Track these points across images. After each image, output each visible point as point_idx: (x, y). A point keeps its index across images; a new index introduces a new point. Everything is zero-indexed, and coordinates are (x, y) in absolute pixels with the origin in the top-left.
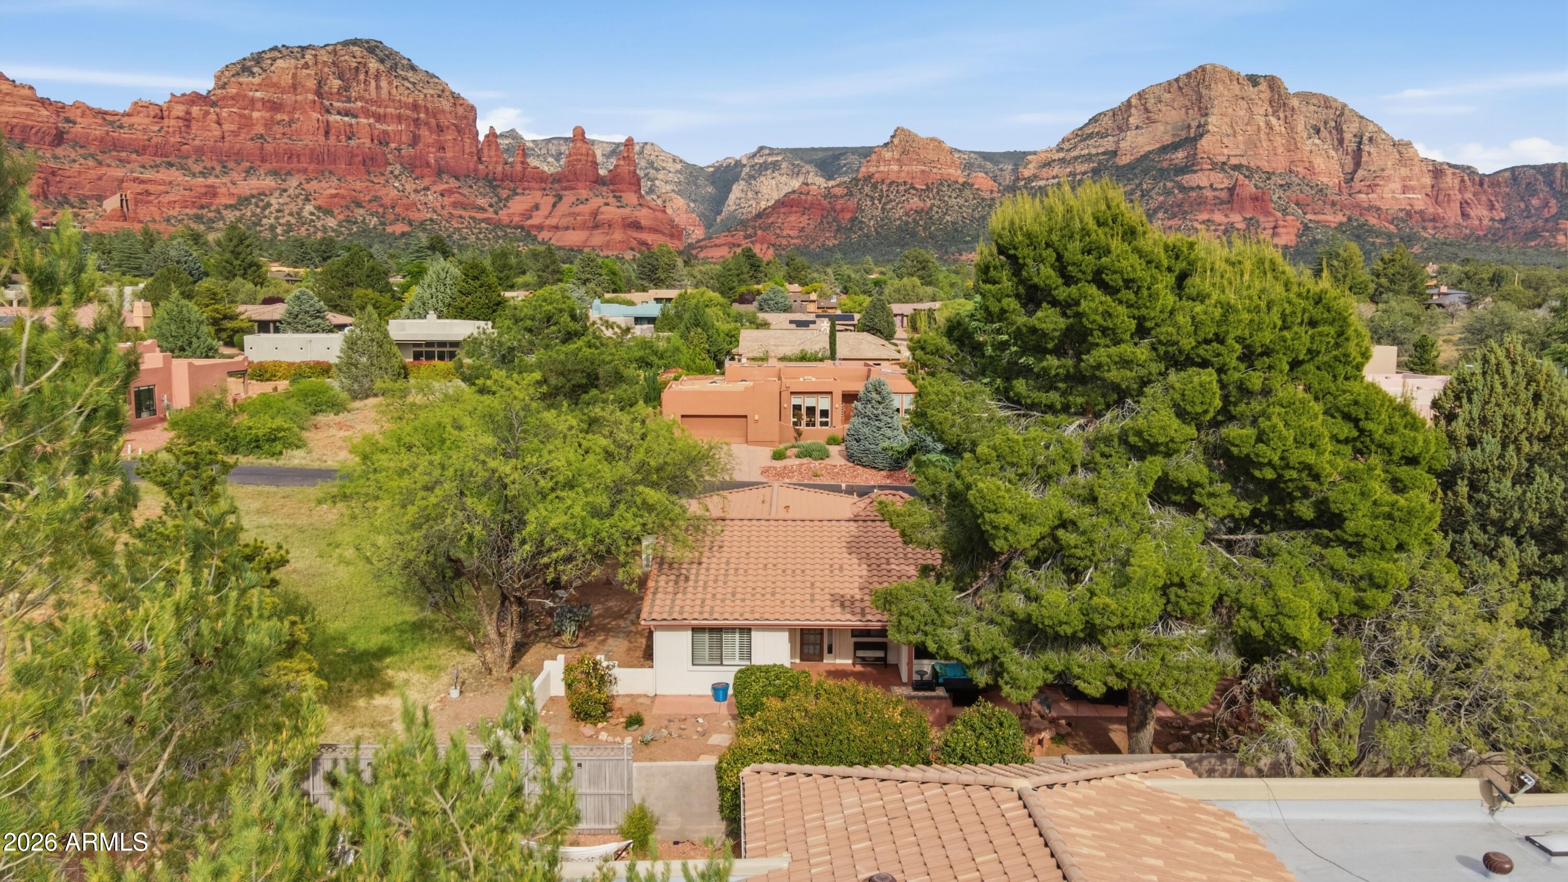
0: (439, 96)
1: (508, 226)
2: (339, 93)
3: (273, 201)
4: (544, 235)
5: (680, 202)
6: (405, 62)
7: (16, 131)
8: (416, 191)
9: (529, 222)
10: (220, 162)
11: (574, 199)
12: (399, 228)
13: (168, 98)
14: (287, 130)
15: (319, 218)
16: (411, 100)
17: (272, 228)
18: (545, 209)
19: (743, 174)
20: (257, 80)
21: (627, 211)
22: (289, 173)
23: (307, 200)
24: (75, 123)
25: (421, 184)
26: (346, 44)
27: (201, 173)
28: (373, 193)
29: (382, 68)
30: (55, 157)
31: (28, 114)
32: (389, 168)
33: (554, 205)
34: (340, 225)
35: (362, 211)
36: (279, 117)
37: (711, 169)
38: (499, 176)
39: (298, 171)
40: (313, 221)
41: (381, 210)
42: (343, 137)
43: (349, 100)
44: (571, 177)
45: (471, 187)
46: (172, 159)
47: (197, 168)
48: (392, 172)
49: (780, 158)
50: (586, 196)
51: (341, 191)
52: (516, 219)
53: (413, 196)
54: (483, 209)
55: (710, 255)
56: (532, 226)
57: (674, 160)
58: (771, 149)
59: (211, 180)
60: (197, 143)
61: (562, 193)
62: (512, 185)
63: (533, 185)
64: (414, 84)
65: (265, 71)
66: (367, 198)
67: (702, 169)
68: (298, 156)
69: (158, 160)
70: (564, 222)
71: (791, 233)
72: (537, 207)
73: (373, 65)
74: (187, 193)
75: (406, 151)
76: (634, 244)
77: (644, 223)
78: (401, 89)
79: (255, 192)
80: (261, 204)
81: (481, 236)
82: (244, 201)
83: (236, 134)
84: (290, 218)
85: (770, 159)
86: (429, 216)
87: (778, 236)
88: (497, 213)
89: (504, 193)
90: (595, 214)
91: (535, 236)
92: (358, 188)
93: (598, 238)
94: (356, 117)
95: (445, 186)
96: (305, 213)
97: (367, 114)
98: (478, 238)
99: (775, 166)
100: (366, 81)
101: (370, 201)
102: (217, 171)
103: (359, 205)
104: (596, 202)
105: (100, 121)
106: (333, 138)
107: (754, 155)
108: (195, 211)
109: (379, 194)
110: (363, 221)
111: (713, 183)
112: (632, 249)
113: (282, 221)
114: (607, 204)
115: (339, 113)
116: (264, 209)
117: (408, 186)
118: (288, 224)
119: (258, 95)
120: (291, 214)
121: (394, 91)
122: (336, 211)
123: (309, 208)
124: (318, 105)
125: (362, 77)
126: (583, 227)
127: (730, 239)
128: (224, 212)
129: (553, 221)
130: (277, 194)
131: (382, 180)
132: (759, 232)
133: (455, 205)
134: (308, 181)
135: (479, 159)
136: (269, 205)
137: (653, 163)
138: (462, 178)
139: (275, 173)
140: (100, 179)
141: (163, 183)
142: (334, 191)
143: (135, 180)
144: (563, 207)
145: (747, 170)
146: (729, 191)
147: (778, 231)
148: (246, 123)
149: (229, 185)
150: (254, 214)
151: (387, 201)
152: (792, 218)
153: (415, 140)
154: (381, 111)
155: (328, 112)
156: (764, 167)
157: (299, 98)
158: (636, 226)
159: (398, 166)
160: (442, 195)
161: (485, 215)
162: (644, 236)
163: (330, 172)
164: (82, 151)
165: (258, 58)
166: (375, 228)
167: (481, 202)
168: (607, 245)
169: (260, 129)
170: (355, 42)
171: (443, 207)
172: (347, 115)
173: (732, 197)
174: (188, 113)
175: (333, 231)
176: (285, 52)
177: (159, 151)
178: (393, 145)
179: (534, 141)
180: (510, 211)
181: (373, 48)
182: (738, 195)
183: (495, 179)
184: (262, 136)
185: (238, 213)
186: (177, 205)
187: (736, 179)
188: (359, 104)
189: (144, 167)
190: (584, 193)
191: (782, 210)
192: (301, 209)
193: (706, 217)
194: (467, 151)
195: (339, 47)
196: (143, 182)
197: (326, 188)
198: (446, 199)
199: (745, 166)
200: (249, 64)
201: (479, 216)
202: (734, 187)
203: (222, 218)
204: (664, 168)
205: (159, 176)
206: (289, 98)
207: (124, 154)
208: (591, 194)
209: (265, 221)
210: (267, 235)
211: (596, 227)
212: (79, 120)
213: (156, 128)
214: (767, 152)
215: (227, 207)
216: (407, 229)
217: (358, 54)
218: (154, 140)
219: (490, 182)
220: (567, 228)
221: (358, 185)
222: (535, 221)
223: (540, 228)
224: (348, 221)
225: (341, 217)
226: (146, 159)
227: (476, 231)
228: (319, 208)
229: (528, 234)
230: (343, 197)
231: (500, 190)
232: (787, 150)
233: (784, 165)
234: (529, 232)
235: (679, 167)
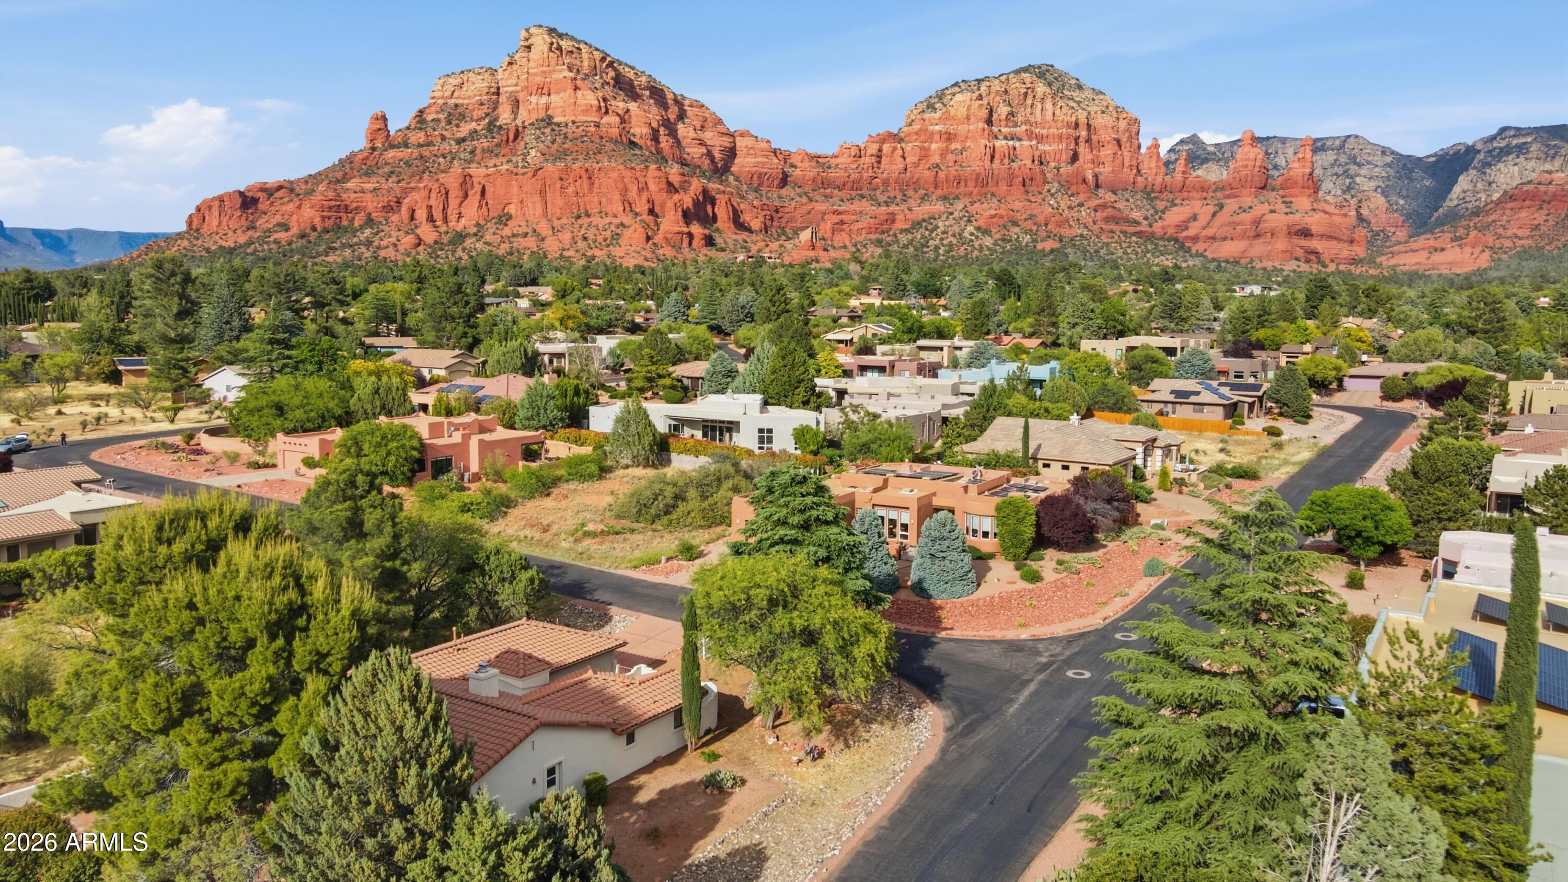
0: (1103, 112)
1: (1162, 238)
2: (1007, 119)
3: (940, 224)
4: (1199, 247)
5: (1380, 201)
6: (1073, 82)
7: (755, 178)
8: (1070, 208)
9: (1185, 234)
10: (902, 191)
11: (1236, 207)
12: (1049, 245)
13: (866, 138)
14: (959, 158)
15: (977, 237)
16: (1074, 119)
17: (937, 248)
18: (1203, 220)
19: (1476, 161)
20: (938, 115)
21: (1297, 217)
22: (957, 198)
23: (969, 221)
24: (796, 167)
25: (1075, 201)
26: (1017, 72)
27: (886, 202)
28: (1029, 212)
29: (1048, 91)
30: (780, 197)
31: (765, 163)
32: (1047, 187)
33: (1214, 215)
34: (995, 244)
35: (1016, 230)
36: (953, 146)
37: (1433, 159)
38: (1157, 188)
39: (965, 195)
40: (972, 241)
41: (1034, 228)
42: (1006, 161)
43: (1016, 126)
44: (1234, 185)
45: (1128, 200)
46: (865, 192)
47: (882, 198)
48: (1049, 191)
49: (1529, 139)
50: (1249, 204)
51: (1002, 212)
52: (1171, 231)
53: (1066, 212)
54: (1137, 223)
55: (1401, 262)
56: (1187, 238)
57: (1383, 153)
58: (1517, 129)
59: (893, 208)
60: (885, 175)
61: (1223, 201)
62: (1171, 196)
63: (1194, 194)
64: (1079, 103)
65: (945, 105)
66: (1024, 216)
67: (1420, 159)
68: (966, 182)
69: (854, 193)
70: (1221, 233)
71: (1520, 233)
72: (1195, 218)
73: (1041, 88)
74: (872, 221)
75: (1066, 169)
76: (1300, 253)
77: (1314, 230)
78: (1065, 109)
79: (926, 216)
80: (930, 227)
81: (1129, 251)
82: (917, 224)
83: (917, 165)
84: (952, 239)
85: (1515, 142)
86: (1079, 232)
87: (1500, 237)
88: (1151, 226)
89: (1161, 205)
90: (1257, 222)
91: (1189, 248)
92: (1015, 208)
93: (1258, 248)
94: (1020, 140)
95: (1099, 202)
96: (966, 234)
97: (1030, 135)
98: (1125, 253)
99: (1522, 149)
100: (1032, 105)
101: (1026, 220)
102: (898, 200)
103: (1015, 224)
104: (1261, 209)
105: (814, 164)
106: (997, 161)
107: (1493, 138)
108: (877, 236)
109: (1035, 212)
110: (1017, 240)
111: (1433, 175)
112: (1297, 259)
113: (945, 242)
114: (1273, 211)
115: (1006, 138)
116: (932, 231)
117: (1063, 205)
118: (951, 245)
119: (937, 128)
120: (954, 235)
121: (1058, 112)
122: (994, 231)
123: (970, 228)
124: (986, 133)
125: (1029, 101)
126: (1243, 236)
127: (1432, 243)
128: (899, 236)
129: (1210, 232)
130: (944, 218)
131: (1039, 198)
132: (1473, 234)
133: (1107, 220)
134: (972, 203)
135: (1139, 171)
136: (937, 227)
137: (1355, 157)
138: (1119, 192)
139: (945, 198)
140: (809, 213)
141: (855, 213)
142: (993, 212)
143: (835, 212)
144: (1223, 217)
145: (1481, 156)
146: (1455, 182)
147: (1501, 231)
148: (924, 154)
149: (906, 211)
150: (923, 237)
151: (1041, 219)
152: (1524, 214)
153: (1075, 158)
154: (1045, 132)
155: (997, 138)
156: (1505, 151)
157: (972, 127)
158: (1305, 233)
159: (1056, 184)
160: (1096, 210)
161: (1138, 229)
162: (1315, 244)
163: (993, 194)
164: (798, 190)
165: (941, 96)
166: (1027, 245)
167: (1136, 215)
168: (1268, 256)
169: (936, 159)
170: (1025, 70)
171: (1094, 223)
172: (1013, 139)
173: (1457, 190)
174: (880, 150)
175: (989, 249)
176: (963, 86)
177: (856, 185)
178: (1052, 164)
179: (1217, 145)
180: (1165, 223)
181: (1043, 72)
182: (1466, 187)
183: (1153, 191)
184: (937, 165)
185: (910, 236)
186: (864, 232)
187: (1465, 168)
188: (1024, 127)
189: (842, 200)
190: (1247, 201)
191: (1510, 205)
192: (963, 231)
193: (1419, 215)
194: (1127, 164)
195: (1012, 75)
196: (840, 213)
197: (986, 209)
198: (1098, 214)
199: (1479, 151)
200: (933, 100)
201: (1131, 229)
202: (1461, 178)
203: (897, 241)
204: (1369, 163)
205: (853, 207)
206: (962, 129)
207: (828, 191)
208: (1256, 201)
209: (931, 242)
210: (932, 255)
211: (1258, 236)
212: (799, 164)
213: (855, 166)
214: (1512, 133)
215: (902, 231)
216: (1056, 245)
217: (1028, 80)
218: (853, 176)
219: (1148, 194)
220: (1225, 239)
221: (1017, 205)
222: (1191, 232)
223: (1195, 239)
224: (1004, 240)
225: (998, 236)
226: (845, 194)
227: (1124, 245)
228: (978, 229)
229: (1182, 247)
230: (1002, 217)
231: (1157, 202)
232: (1542, 127)
233: (1534, 147)
234: (1183, 243)
235: (1389, 159)
